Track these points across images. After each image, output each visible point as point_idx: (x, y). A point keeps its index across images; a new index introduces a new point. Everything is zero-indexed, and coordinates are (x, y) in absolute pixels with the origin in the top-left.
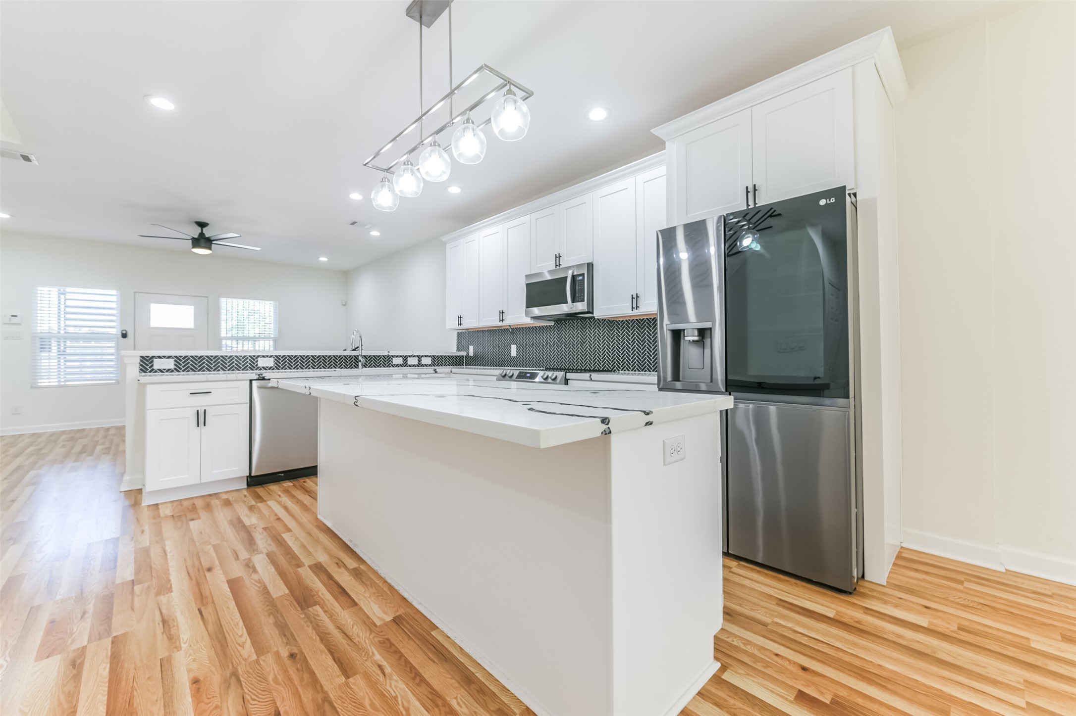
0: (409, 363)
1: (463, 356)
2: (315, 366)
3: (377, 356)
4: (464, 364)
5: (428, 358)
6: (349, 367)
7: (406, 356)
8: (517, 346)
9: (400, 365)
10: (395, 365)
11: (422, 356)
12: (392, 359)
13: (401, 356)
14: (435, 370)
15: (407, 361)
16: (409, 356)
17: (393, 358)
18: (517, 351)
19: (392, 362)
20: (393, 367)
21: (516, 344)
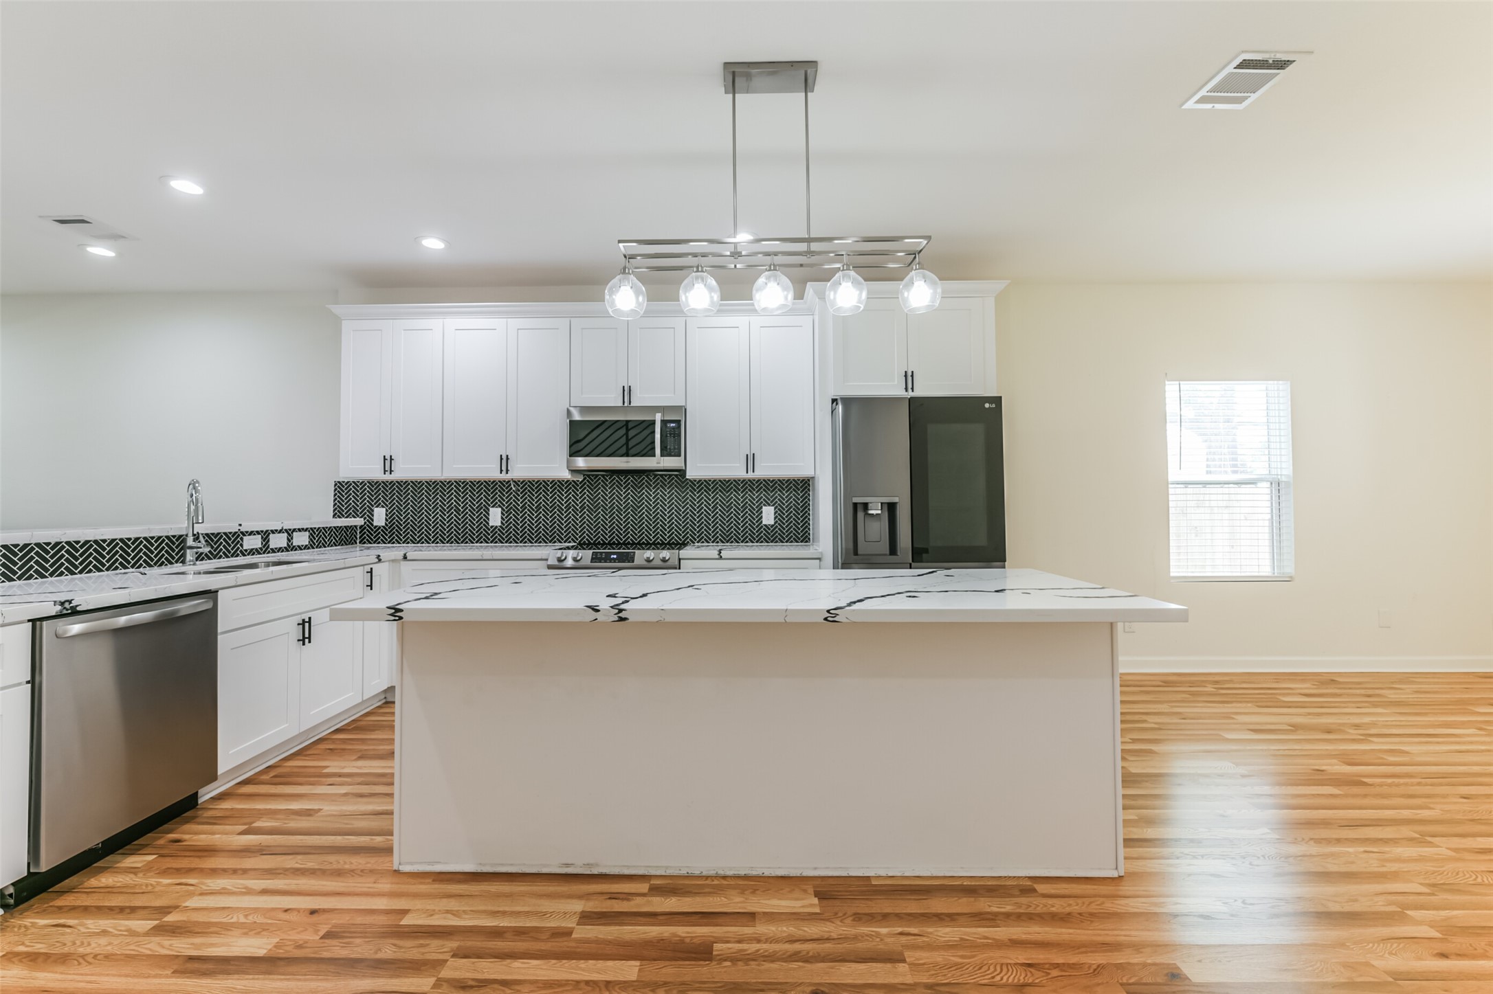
0: (272, 545)
1: (356, 526)
2: (76, 568)
3: (213, 534)
4: (358, 541)
5: (303, 533)
6: (155, 564)
7: (267, 531)
8: (502, 509)
9: (256, 549)
10: (246, 550)
11: (294, 530)
12: (242, 539)
13: (258, 533)
14: (379, 556)
15: (268, 541)
16: (273, 532)
17: (244, 538)
18: (502, 518)
19: (242, 545)
20: (244, 555)
21: (500, 506)
